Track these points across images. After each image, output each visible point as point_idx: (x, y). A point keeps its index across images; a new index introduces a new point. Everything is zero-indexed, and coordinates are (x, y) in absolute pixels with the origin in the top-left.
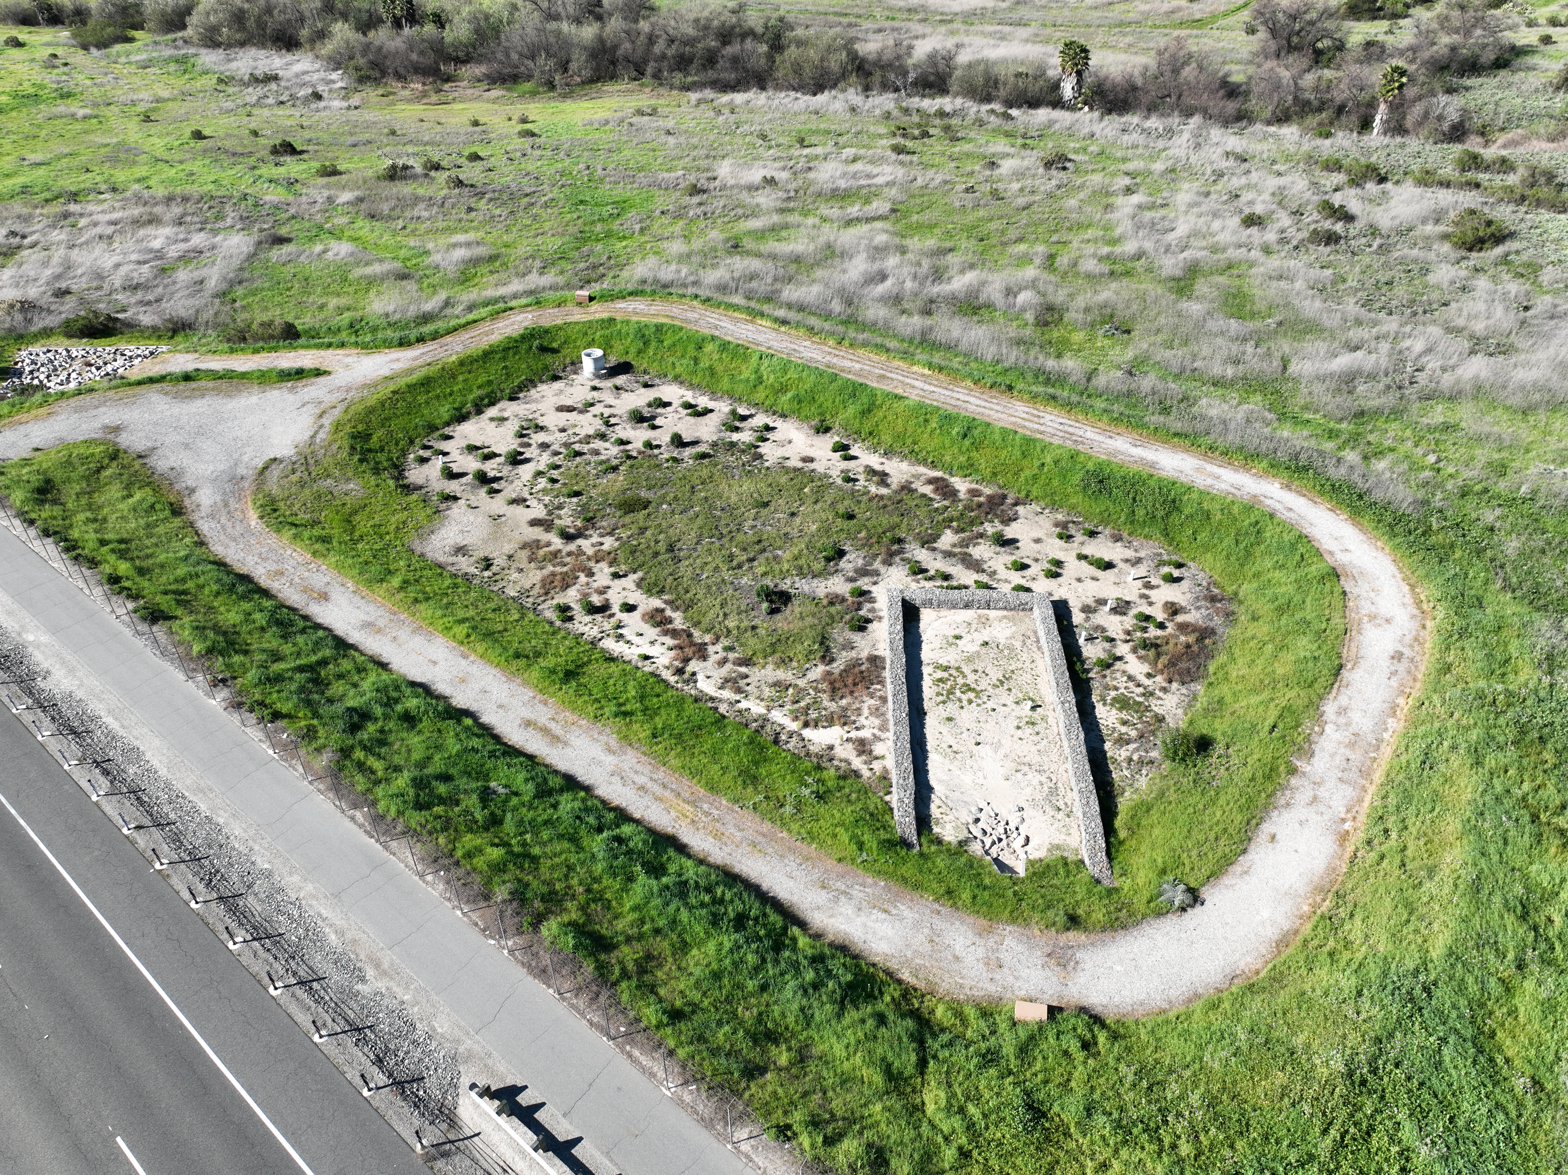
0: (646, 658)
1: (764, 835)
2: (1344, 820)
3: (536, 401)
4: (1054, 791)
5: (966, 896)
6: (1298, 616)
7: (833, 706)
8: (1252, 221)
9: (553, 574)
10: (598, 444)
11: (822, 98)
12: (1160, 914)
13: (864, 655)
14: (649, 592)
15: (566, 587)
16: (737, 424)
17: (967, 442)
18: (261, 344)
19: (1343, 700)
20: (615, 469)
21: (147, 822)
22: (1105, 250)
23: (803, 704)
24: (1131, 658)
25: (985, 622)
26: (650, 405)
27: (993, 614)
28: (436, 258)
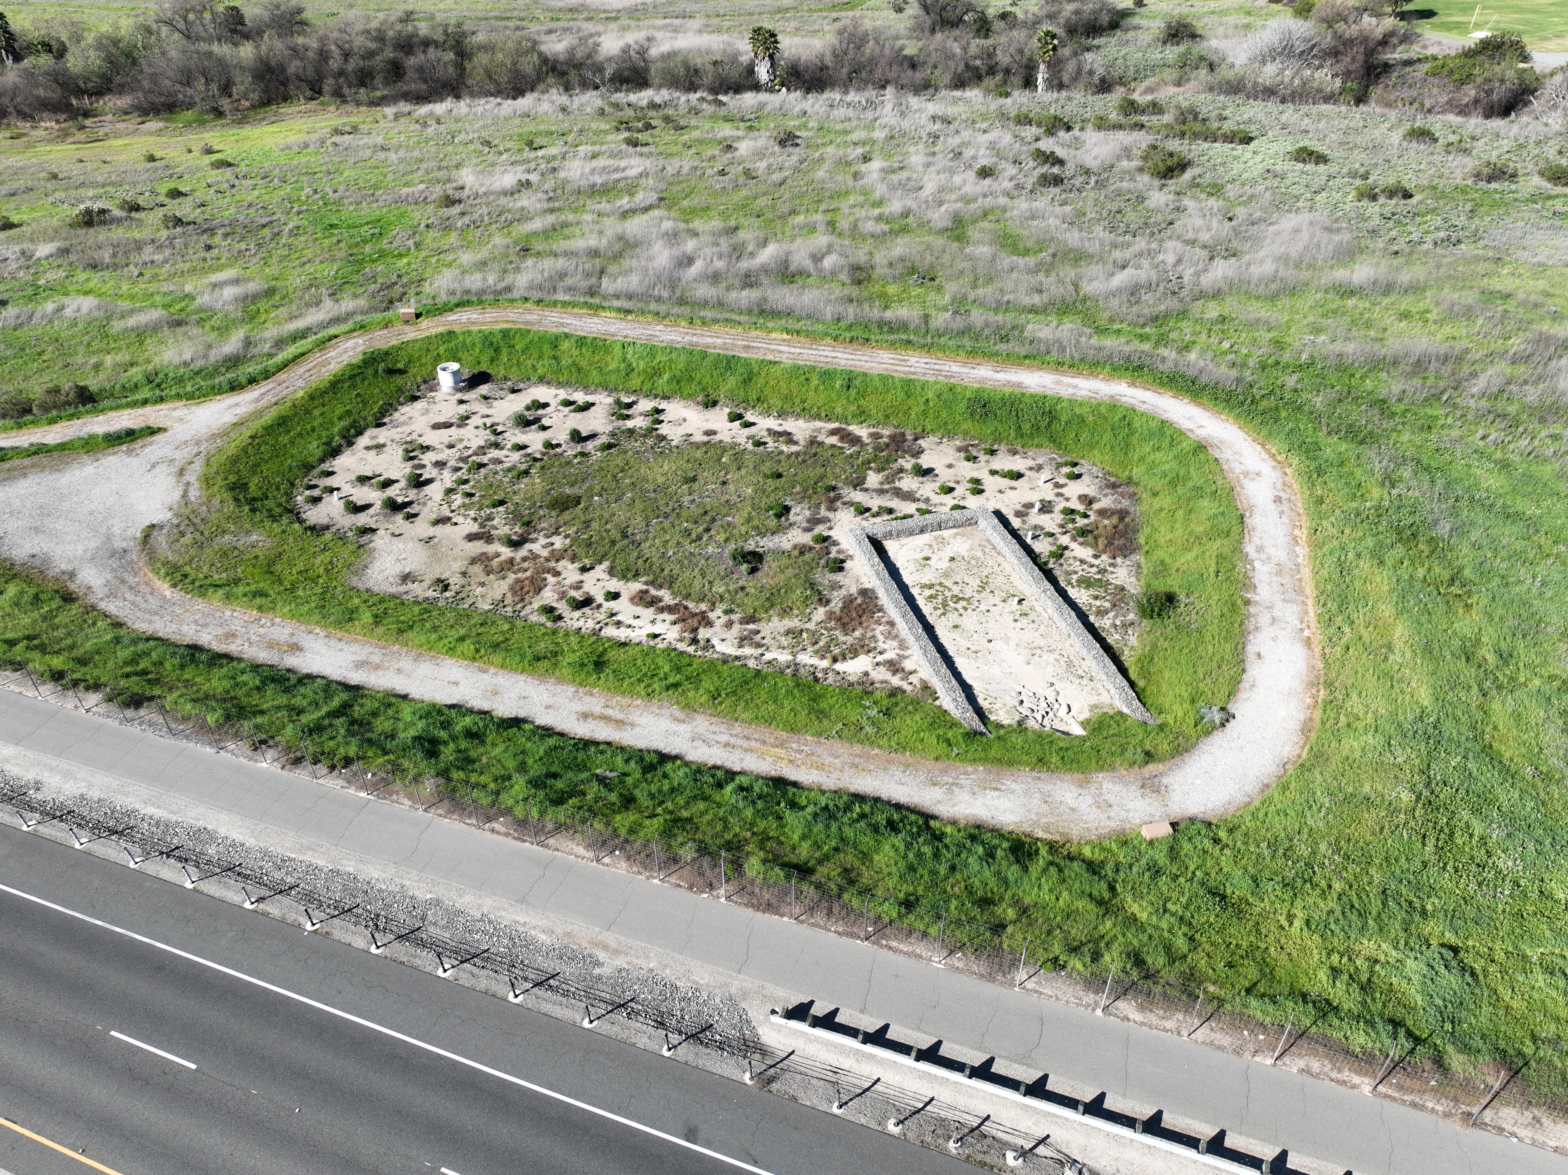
0: (656, 636)
1: (860, 756)
2: (1302, 630)
3: (404, 423)
4: (1070, 664)
5: (1055, 759)
6: (1190, 484)
7: (849, 640)
8: (985, 173)
9: (518, 581)
10: (494, 453)
11: (525, 102)
12: (1208, 733)
13: (854, 590)
14: (624, 577)
15: (539, 590)
16: (625, 412)
17: (853, 392)
18: (54, 413)
19: (1256, 541)
20: (526, 473)
21: (264, 892)
22: (877, 211)
23: (821, 644)
24: (1073, 545)
25: (943, 542)
26: (528, 408)
27: (946, 533)
28: (204, 299)
